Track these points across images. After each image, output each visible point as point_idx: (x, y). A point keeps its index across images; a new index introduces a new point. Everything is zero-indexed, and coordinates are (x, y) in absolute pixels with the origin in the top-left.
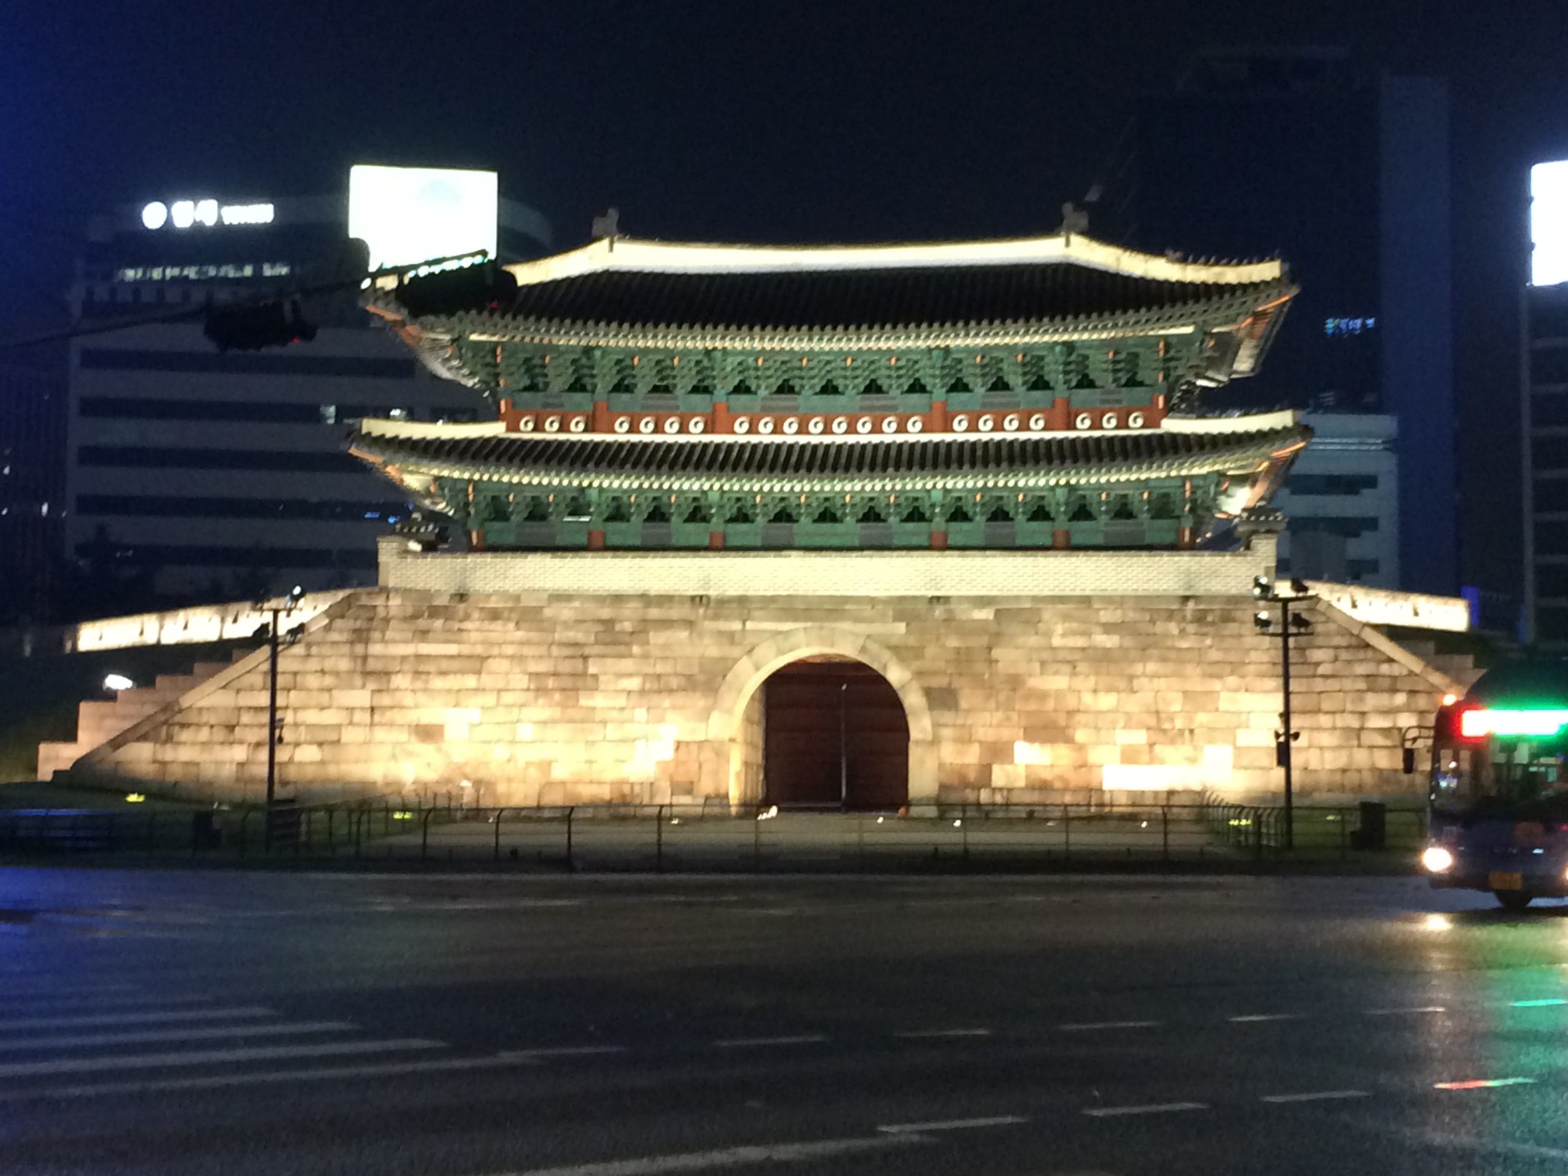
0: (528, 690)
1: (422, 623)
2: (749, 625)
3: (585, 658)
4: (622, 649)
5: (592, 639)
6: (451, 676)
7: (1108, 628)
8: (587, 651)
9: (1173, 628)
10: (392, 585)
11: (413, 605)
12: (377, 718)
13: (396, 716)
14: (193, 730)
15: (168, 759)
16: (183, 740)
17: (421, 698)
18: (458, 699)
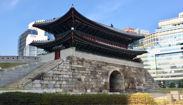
0: (90, 74)
1: (78, 62)
2: (110, 67)
4: (100, 68)
6: (82, 71)
8: (96, 68)
10: (74, 55)
11: (77, 59)
12: (73, 77)
13: (76, 77)
14: (47, 78)
15: (42, 83)
16: (45, 79)
17: (79, 74)
18: (83, 74)
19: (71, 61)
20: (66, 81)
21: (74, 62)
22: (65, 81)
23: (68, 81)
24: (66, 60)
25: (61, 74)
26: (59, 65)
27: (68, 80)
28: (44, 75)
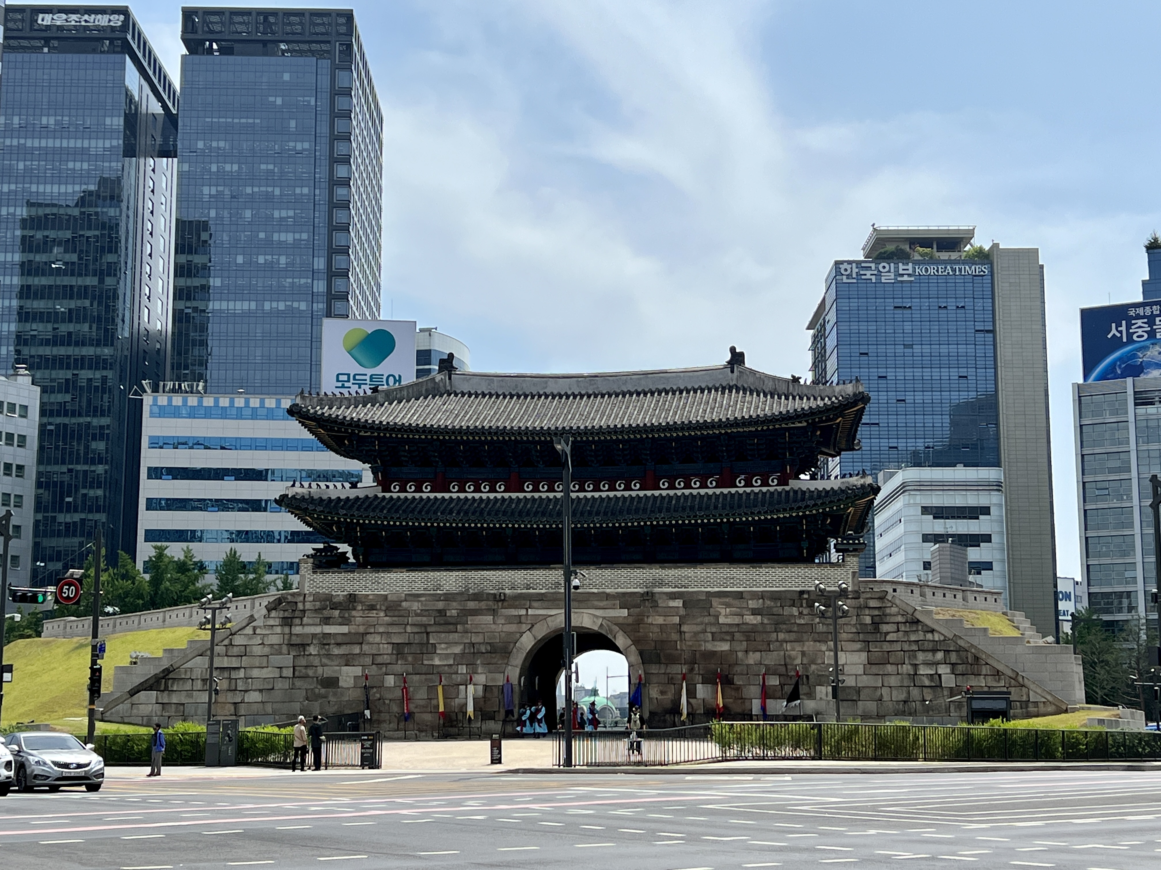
0: (392, 654)
1: (326, 613)
2: (530, 612)
3: (428, 633)
4: (451, 627)
5: (433, 622)
6: (344, 646)
7: (755, 612)
8: (429, 629)
9: (795, 611)
10: (306, 588)
11: (321, 601)
12: (297, 674)
13: (311, 673)
14: (181, 682)
15: (165, 701)
16: (175, 689)
17: (325, 660)
18: (348, 661)
19: (286, 614)
20: (261, 691)
21: (301, 619)
22: (255, 690)
23: (273, 689)
24: (264, 612)
25: (238, 668)
26: (231, 634)
27: (271, 687)
28: (171, 676)
